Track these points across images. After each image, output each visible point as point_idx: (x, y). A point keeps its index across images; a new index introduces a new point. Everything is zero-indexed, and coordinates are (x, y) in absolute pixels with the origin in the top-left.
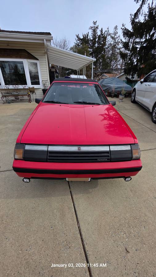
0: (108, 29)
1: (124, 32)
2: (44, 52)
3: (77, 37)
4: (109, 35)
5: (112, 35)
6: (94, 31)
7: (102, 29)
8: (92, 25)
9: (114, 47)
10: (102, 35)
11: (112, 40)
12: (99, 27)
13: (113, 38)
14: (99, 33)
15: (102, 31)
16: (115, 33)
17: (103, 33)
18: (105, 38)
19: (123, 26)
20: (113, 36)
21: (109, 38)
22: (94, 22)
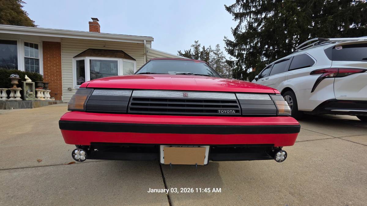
0: (210, 46)
1: (227, 43)
2: (143, 53)
3: (179, 52)
4: (212, 51)
5: (214, 51)
6: (197, 48)
7: (204, 47)
8: (194, 44)
9: (218, 62)
10: (205, 51)
11: (215, 55)
12: (201, 45)
13: (215, 54)
14: (201, 50)
15: (204, 48)
16: (218, 50)
17: (205, 50)
18: (208, 54)
19: (225, 38)
20: (216, 52)
21: (211, 54)
22: (195, 41)
